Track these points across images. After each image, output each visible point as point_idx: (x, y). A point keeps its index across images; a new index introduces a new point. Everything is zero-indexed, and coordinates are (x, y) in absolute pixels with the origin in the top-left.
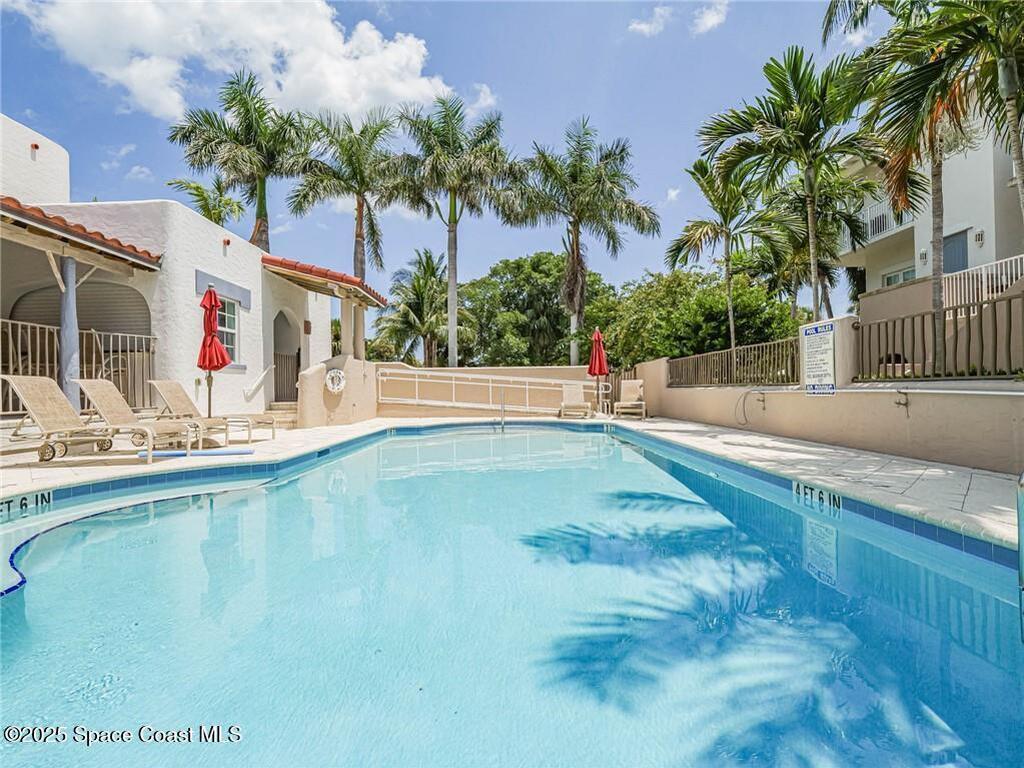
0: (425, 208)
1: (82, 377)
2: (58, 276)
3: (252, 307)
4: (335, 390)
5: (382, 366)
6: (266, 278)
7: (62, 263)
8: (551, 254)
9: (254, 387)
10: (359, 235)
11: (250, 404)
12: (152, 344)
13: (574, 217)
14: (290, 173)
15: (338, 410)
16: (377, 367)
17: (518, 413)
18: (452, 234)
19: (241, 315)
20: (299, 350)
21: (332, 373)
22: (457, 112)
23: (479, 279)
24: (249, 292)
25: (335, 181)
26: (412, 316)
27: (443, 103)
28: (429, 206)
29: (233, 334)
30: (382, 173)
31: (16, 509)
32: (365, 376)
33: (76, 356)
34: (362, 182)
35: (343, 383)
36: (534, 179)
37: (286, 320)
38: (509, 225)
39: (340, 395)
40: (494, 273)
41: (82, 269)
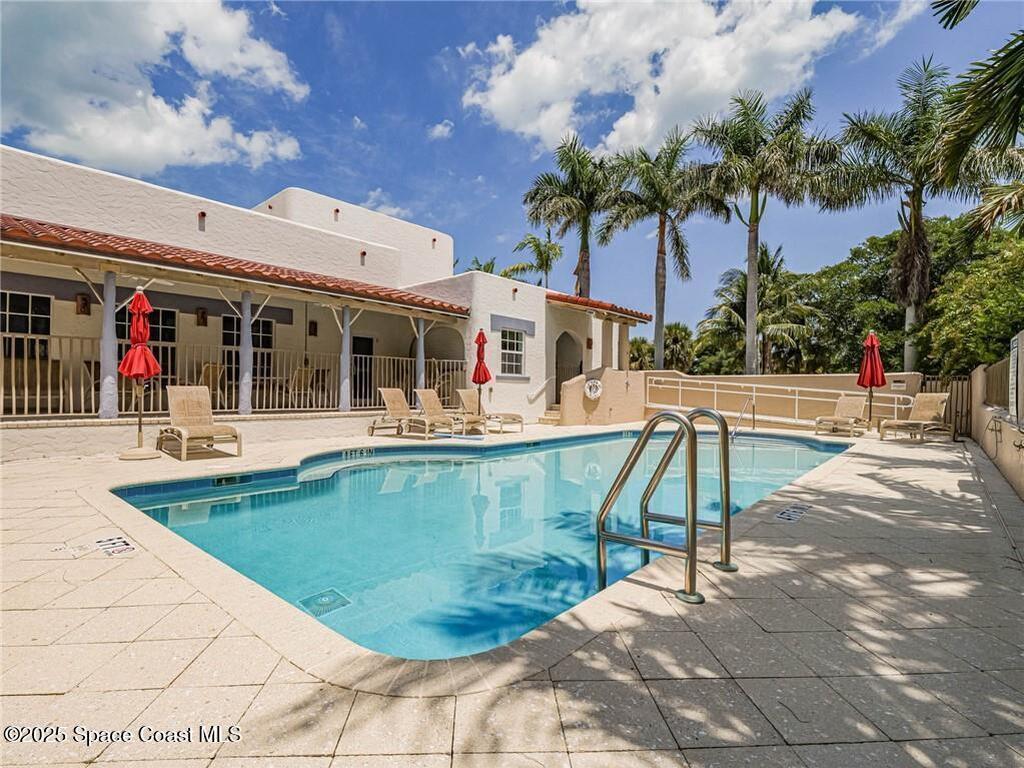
0: (724, 211)
1: (426, 388)
2: (415, 329)
3: (536, 333)
4: (592, 396)
5: (652, 374)
6: (550, 309)
7: (417, 320)
8: (945, 219)
9: (535, 393)
10: (661, 252)
11: (533, 405)
12: (464, 366)
13: (913, 185)
14: (605, 207)
15: (595, 413)
16: (646, 375)
17: (768, 424)
18: (753, 234)
19: (527, 341)
20: (581, 363)
21: (590, 383)
22: (756, 106)
23: (832, 266)
24: (534, 323)
25: (638, 208)
26: (736, 316)
27: (741, 101)
28: (728, 210)
29: (521, 355)
30: (679, 189)
31: (358, 455)
32: (627, 383)
33: (423, 376)
34: (664, 202)
35: (600, 391)
36: (851, 153)
37: (572, 339)
38: (827, 211)
39: (597, 401)
40: (857, 254)
41: (427, 322)
